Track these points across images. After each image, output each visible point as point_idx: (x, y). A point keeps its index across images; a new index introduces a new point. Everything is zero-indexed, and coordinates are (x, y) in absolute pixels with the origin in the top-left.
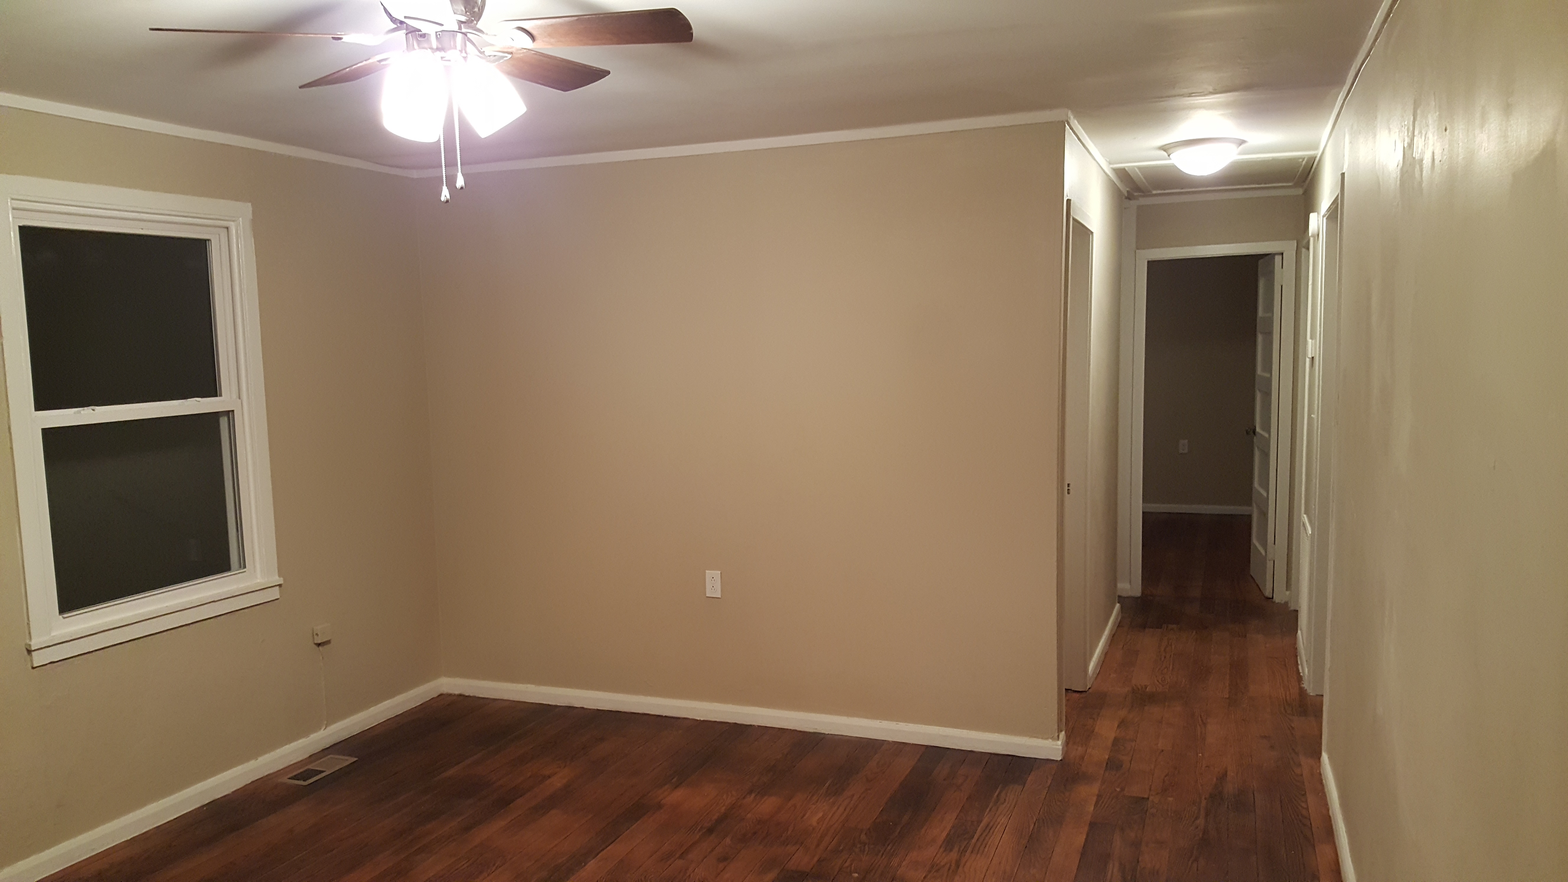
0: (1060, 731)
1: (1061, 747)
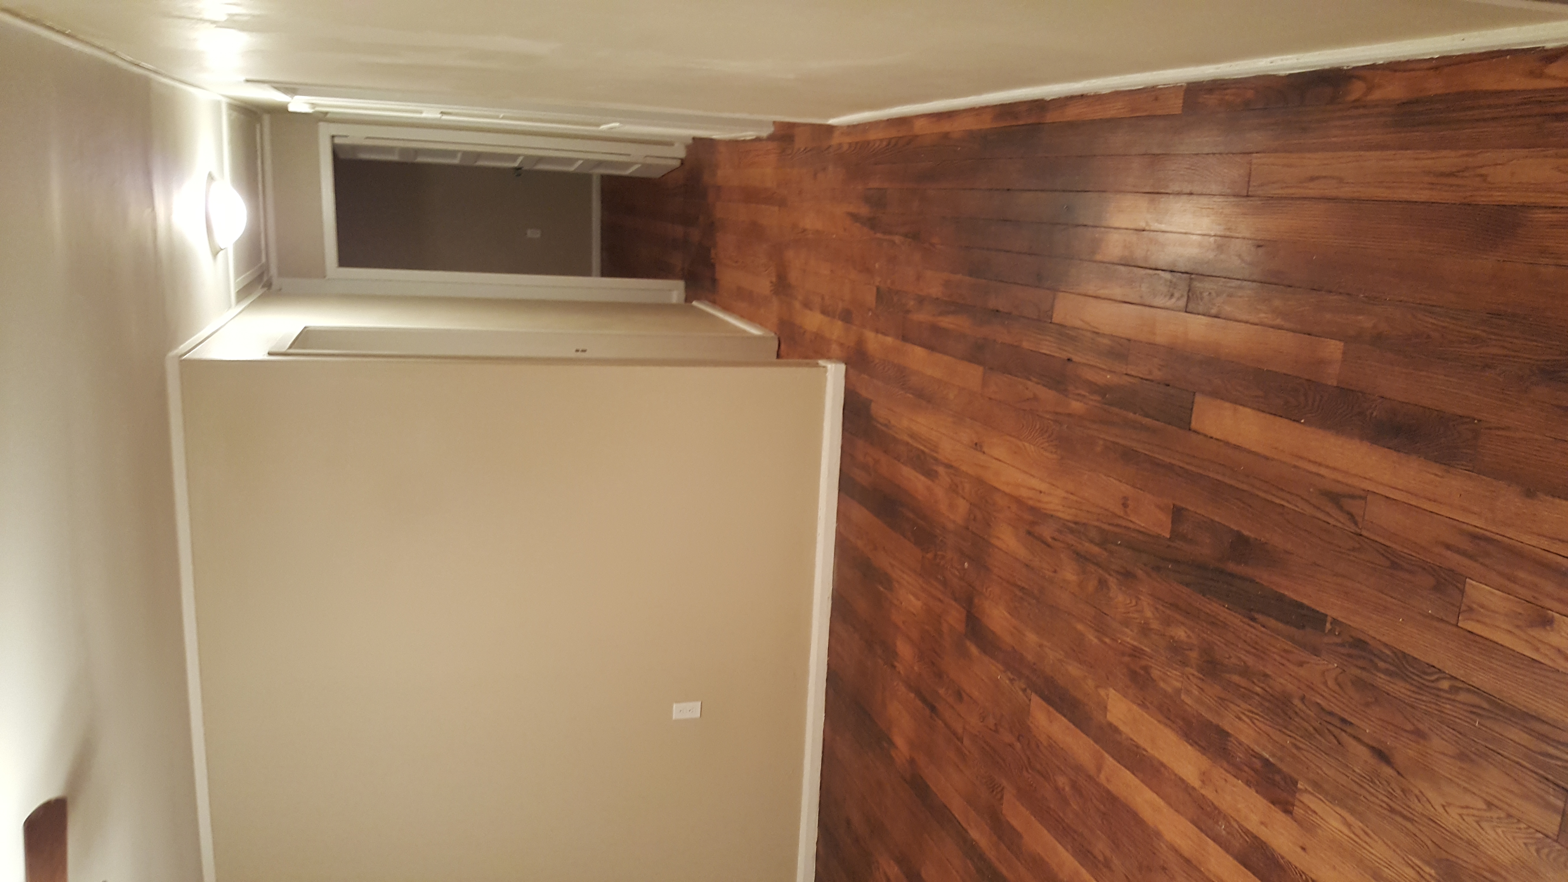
0: (817, 365)
1: (833, 365)
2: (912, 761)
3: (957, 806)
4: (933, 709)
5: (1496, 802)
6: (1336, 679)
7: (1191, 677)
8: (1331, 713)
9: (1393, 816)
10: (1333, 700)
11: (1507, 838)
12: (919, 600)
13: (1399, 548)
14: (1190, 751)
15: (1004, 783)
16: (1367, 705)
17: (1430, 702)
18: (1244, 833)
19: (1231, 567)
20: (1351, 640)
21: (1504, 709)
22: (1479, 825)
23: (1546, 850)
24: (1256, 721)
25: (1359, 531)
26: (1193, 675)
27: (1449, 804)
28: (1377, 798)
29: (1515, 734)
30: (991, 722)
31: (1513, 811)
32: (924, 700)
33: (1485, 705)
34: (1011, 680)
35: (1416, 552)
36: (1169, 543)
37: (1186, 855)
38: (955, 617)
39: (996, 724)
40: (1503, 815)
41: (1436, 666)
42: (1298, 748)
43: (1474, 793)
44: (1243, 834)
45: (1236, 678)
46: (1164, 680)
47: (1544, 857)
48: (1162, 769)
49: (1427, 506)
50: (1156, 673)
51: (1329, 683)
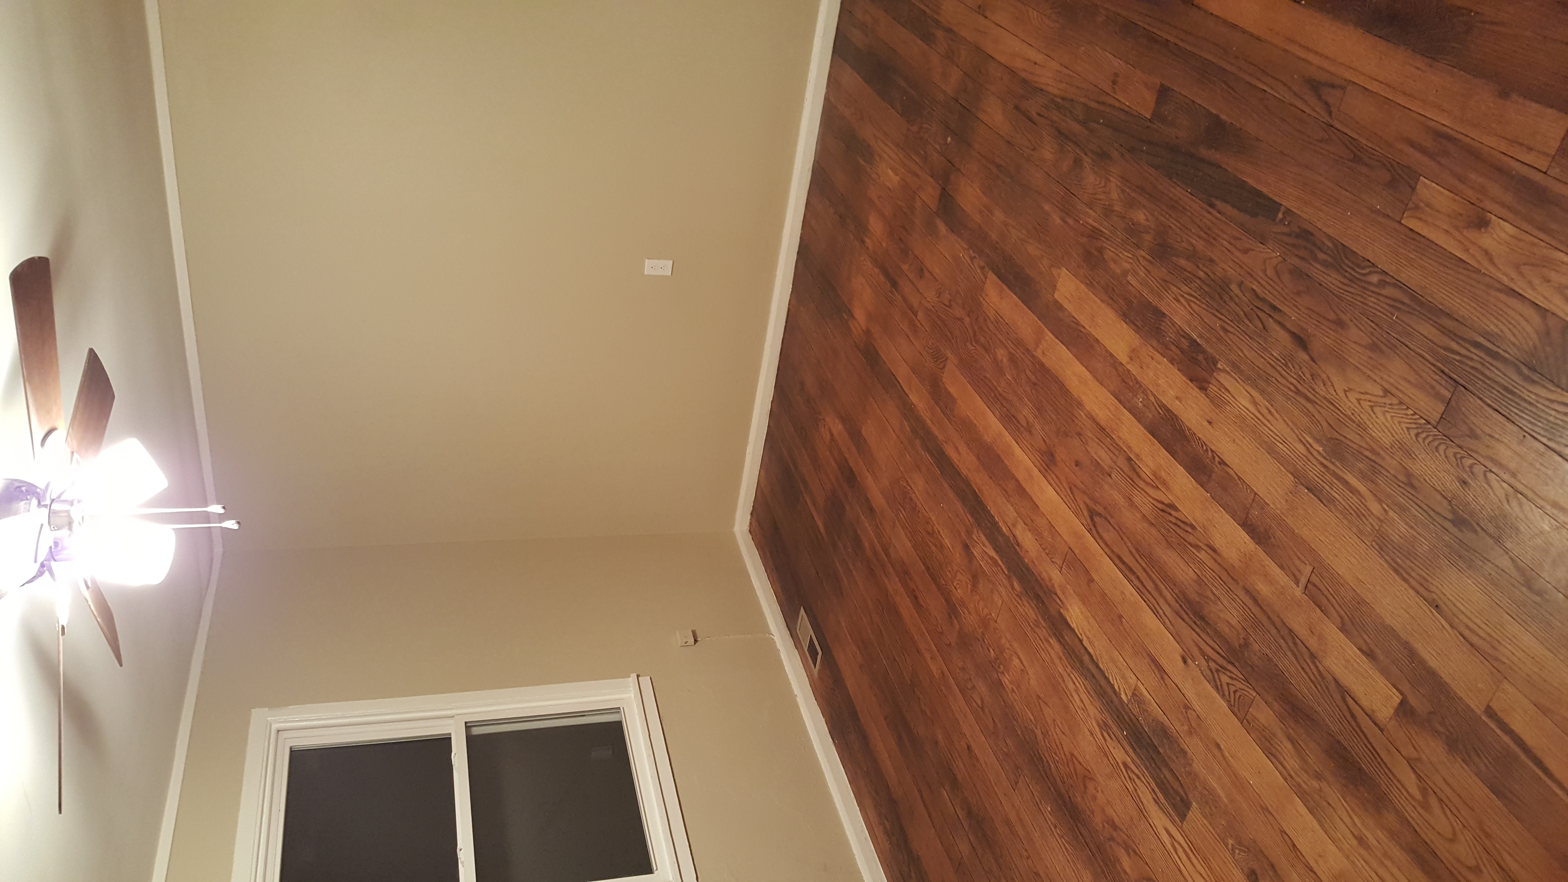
2: (868, 332)
3: (902, 372)
4: (894, 284)
5: (1394, 391)
6: (1275, 267)
7: (1141, 259)
8: (1263, 300)
9: (1298, 398)
10: (1269, 288)
11: (1393, 422)
12: (897, 175)
13: (1364, 142)
14: (1125, 329)
15: (949, 354)
16: (1298, 293)
17: (1357, 294)
18: (1159, 406)
19: (1204, 152)
20: (1297, 230)
21: (1422, 304)
22: (1373, 410)
23: (1424, 435)
24: (1192, 304)
25: (1330, 121)
26: (1144, 257)
27: (1350, 390)
28: (1288, 381)
29: (1427, 329)
30: (947, 296)
31: (1406, 399)
32: (887, 275)
33: (1407, 301)
34: (972, 258)
35: (1380, 148)
36: (1149, 124)
37: (1102, 423)
38: (929, 194)
39: (950, 300)
40: (1395, 401)
41: (1370, 260)
42: (1226, 331)
43: (1375, 381)
44: (1158, 408)
45: (1183, 262)
46: (1115, 262)
47: (1420, 440)
48: (1096, 345)
49: (1401, 100)
50: (1108, 255)
51: (1268, 273)
